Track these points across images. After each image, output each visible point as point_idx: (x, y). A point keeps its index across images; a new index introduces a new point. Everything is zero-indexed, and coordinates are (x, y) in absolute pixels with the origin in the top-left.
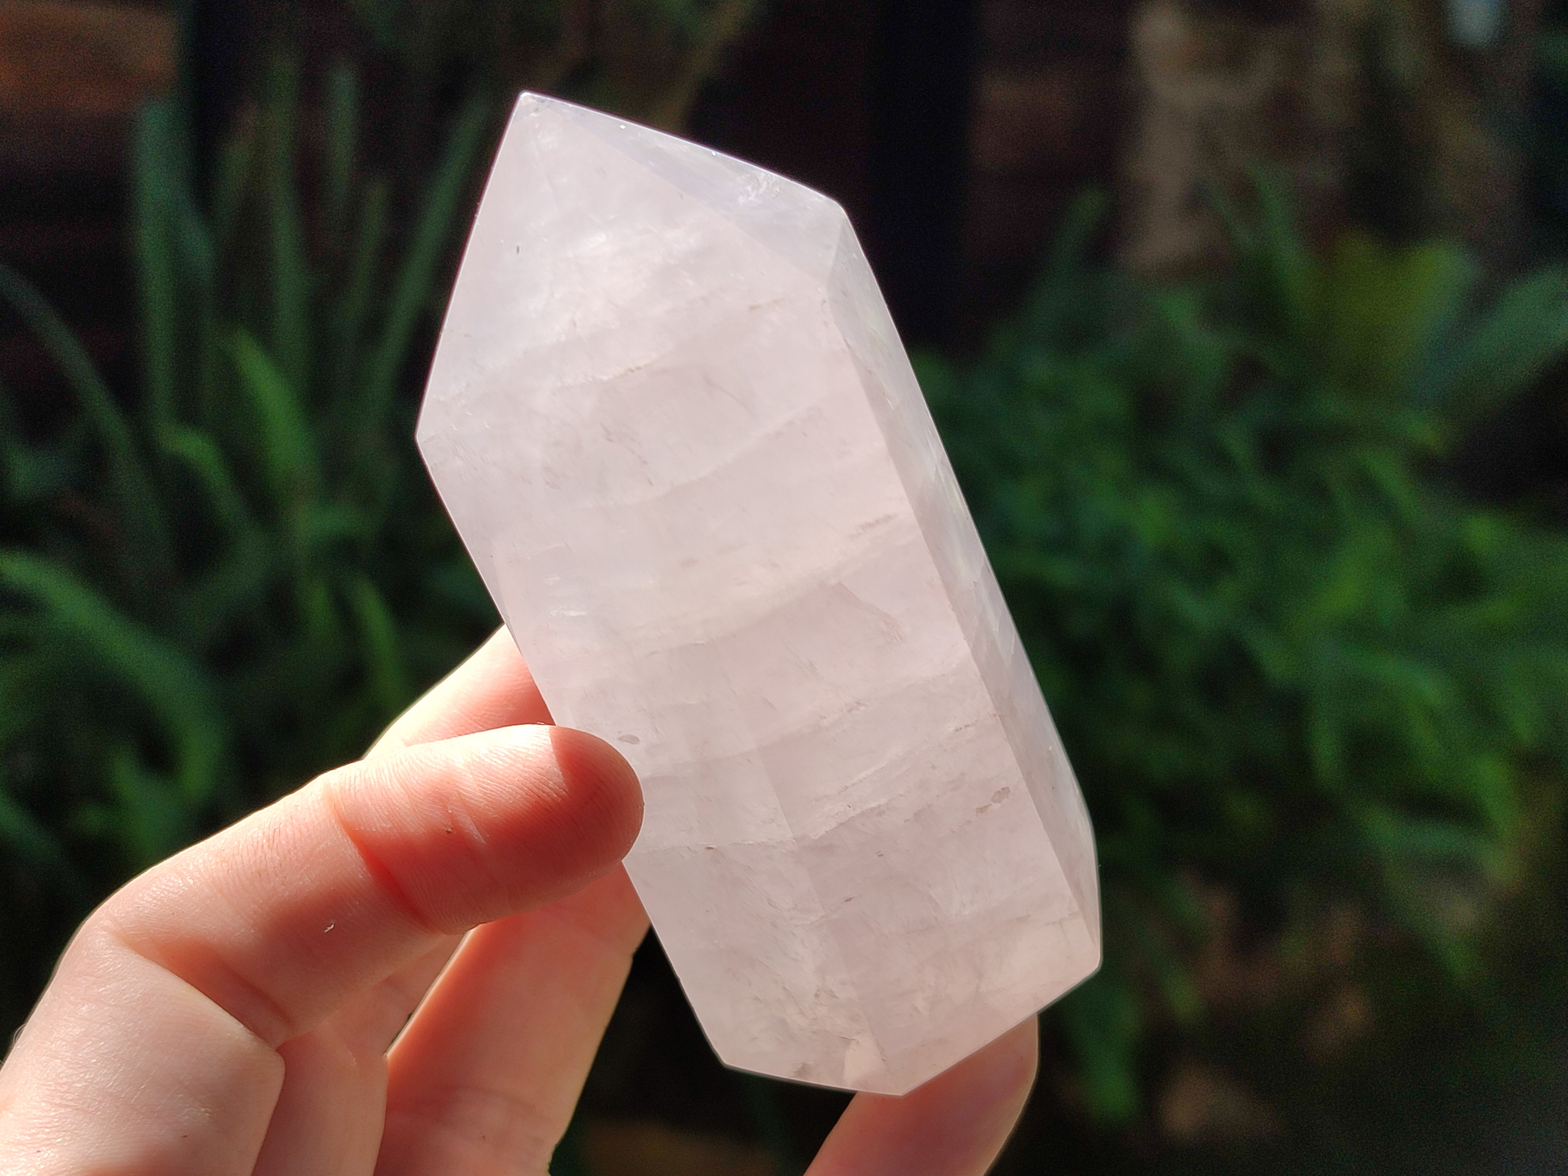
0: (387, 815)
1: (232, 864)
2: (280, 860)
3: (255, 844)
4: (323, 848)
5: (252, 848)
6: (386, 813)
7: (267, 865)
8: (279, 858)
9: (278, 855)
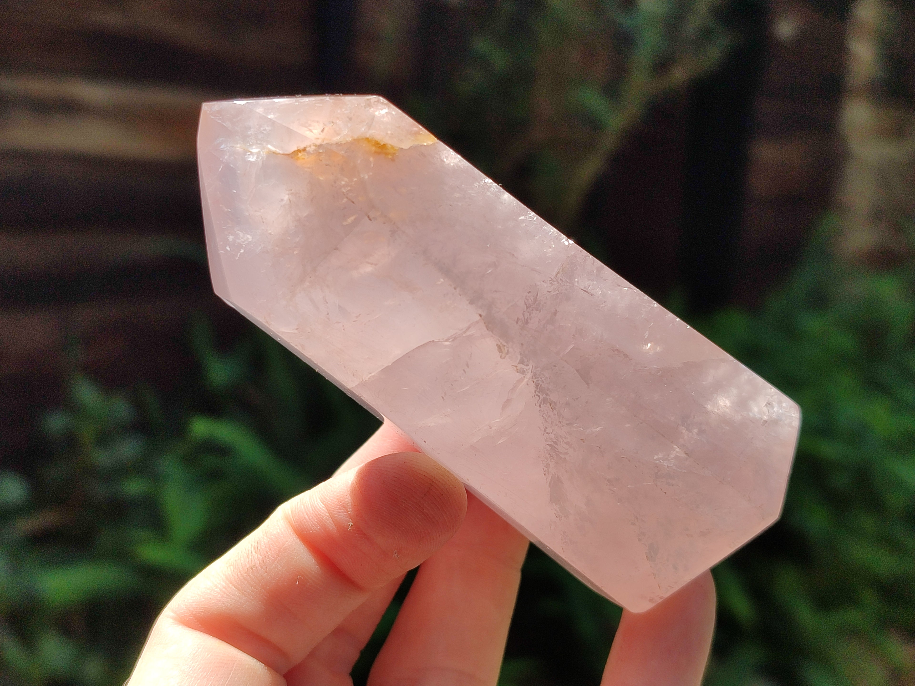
0: (316, 522)
1: (235, 566)
2: (262, 558)
3: (248, 552)
4: (286, 546)
5: (246, 555)
6: (316, 520)
7: (255, 563)
8: (261, 557)
9: (261, 555)
